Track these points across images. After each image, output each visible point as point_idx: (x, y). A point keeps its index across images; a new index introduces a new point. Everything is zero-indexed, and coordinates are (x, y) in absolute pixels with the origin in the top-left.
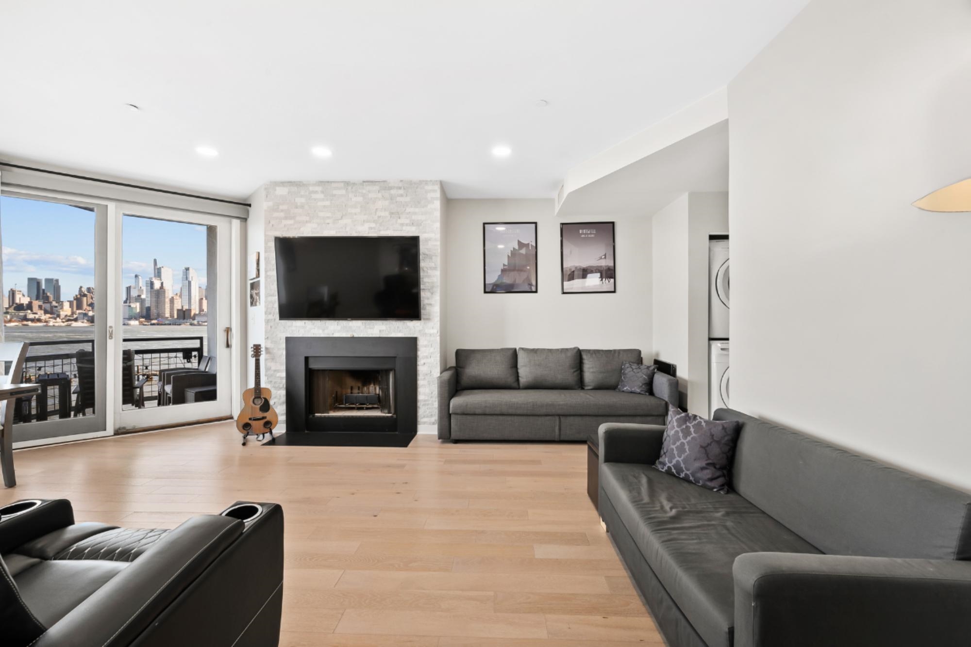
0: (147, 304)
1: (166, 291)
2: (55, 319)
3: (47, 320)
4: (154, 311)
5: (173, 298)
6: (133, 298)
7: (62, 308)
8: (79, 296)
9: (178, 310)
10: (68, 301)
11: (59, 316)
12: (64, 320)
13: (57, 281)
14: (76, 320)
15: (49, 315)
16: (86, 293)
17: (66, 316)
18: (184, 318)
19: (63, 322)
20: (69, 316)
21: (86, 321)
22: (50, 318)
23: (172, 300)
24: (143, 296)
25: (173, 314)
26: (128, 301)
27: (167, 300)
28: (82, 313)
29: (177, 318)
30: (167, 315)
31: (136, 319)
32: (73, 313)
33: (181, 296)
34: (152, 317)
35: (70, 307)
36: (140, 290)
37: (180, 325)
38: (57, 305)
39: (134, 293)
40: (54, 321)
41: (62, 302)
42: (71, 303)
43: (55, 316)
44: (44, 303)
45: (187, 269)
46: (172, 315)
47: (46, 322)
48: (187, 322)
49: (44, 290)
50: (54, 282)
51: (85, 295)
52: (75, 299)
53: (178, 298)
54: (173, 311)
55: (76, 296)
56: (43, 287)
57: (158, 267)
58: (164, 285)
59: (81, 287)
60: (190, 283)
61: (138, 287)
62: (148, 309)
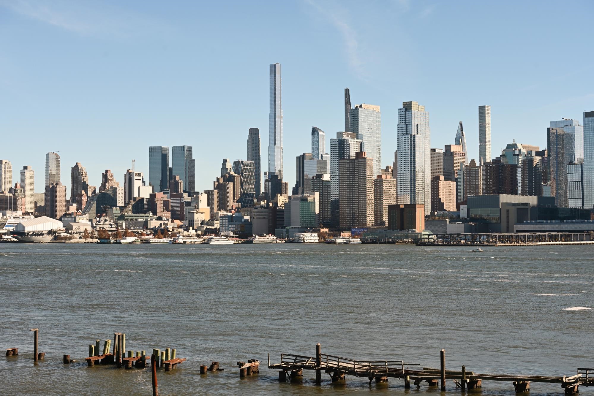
0: (334, 195)
1: (368, 162)
2: (187, 230)
3: (176, 231)
4: (345, 210)
5: (379, 177)
6: (309, 180)
7: (197, 207)
8: (221, 181)
9: (390, 207)
10: (205, 192)
11: (192, 223)
12: (199, 232)
13: (190, 150)
14: (216, 232)
15: (177, 222)
16: (232, 173)
17: (203, 223)
18: (402, 228)
19: (198, 236)
20: (207, 224)
21: (232, 234)
22: (180, 227)
23: (379, 182)
24: (326, 177)
25: (382, 215)
26: (300, 189)
27: (369, 184)
28: (226, 216)
29: (389, 227)
30: (370, 221)
31: (313, 229)
32: (213, 217)
33: (395, 174)
34: (341, 226)
35: (208, 205)
36: (322, 163)
37: (394, 243)
38: (189, 199)
39: (310, 171)
40: (185, 233)
41: (198, 193)
42: (209, 193)
43: (187, 223)
44: (171, 196)
45: (408, 107)
46: (378, 221)
47: (174, 235)
48: (407, 237)
49: (171, 169)
50: (186, 153)
51: (231, 179)
52: (215, 188)
53: (389, 177)
54: (381, 211)
55: (218, 180)
56: (171, 166)
57: (353, 107)
58: (366, 149)
59: (225, 161)
60: (413, 139)
61: (318, 155)
62: (336, 204)
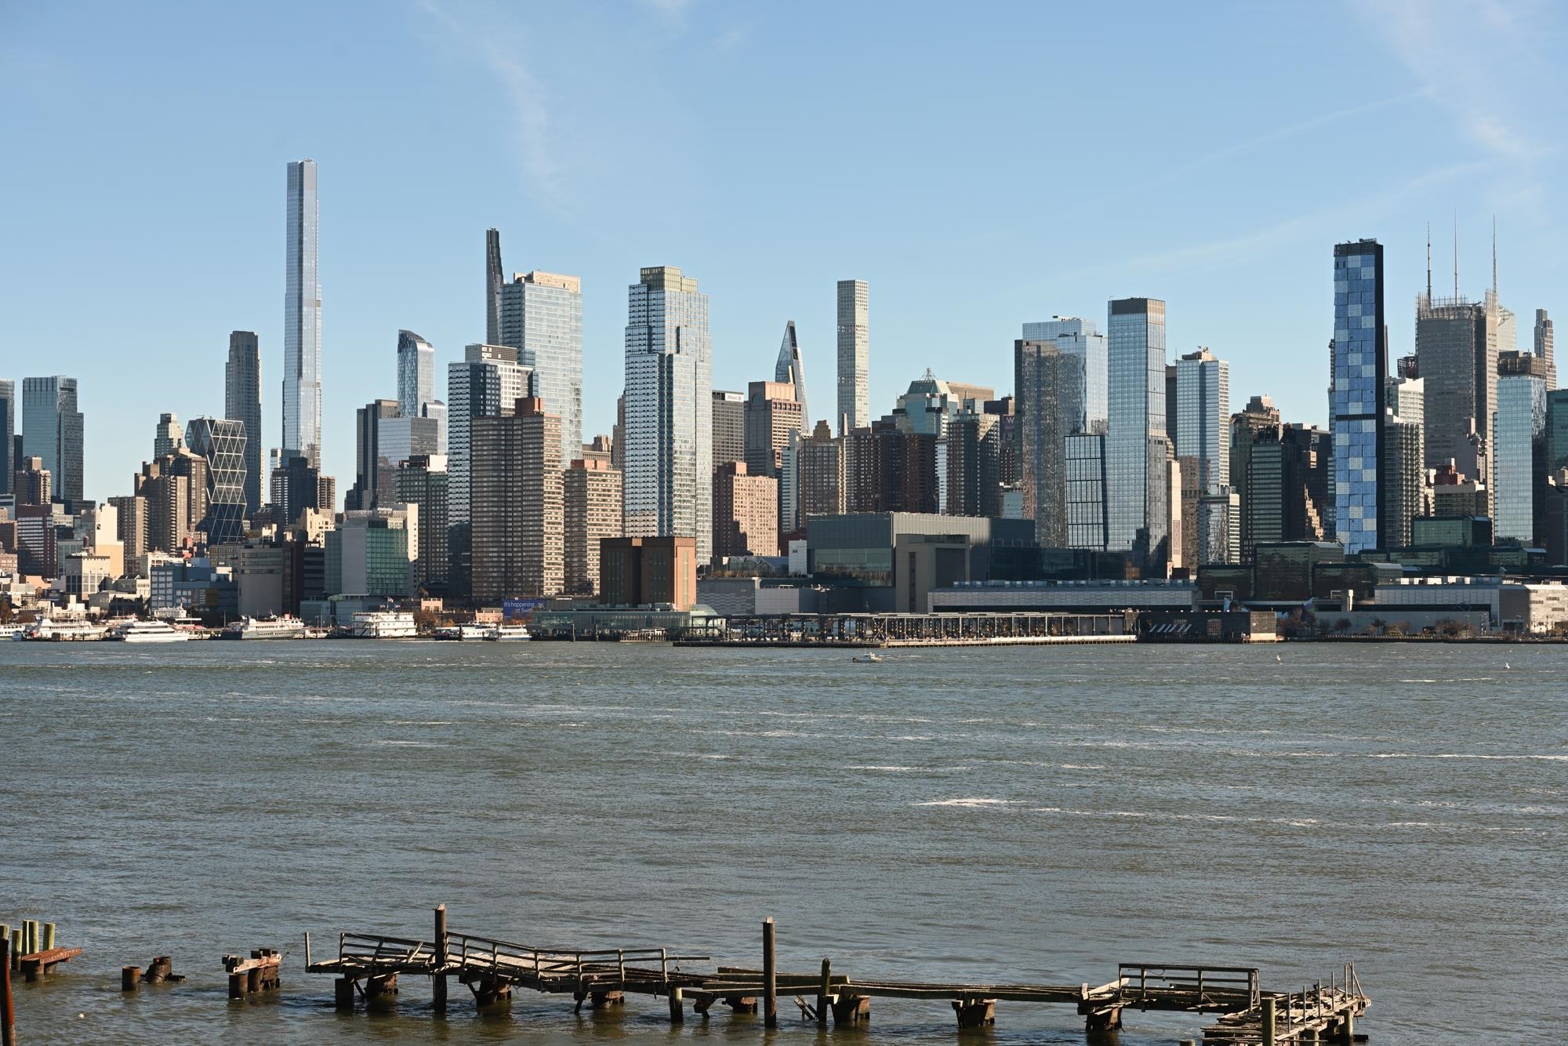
0: (458, 510)
1: (548, 425)
2: (63, 603)
3: (31, 607)
4: (487, 551)
5: (578, 464)
6: (391, 470)
7: (89, 542)
8: (155, 474)
9: (607, 544)
10: (112, 501)
11: (75, 585)
12: (95, 610)
13: (71, 387)
14: (141, 610)
15: (36, 582)
16: (185, 451)
17: (105, 584)
18: (636, 600)
19: (92, 619)
20: (117, 587)
21: (183, 615)
22: (43, 595)
23: (576, 478)
24: (438, 464)
25: (583, 566)
26: (367, 497)
27: (551, 484)
28: (169, 566)
29: (602, 598)
30: (552, 581)
31: (403, 603)
32: (133, 568)
33: (618, 456)
34: (479, 590)
35: (120, 537)
36: (425, 427)
37: (615, 638)
38: (67, 521)
39: (394, 448)
40: (58, 611)
41: (92, 504)
42: (123, 505)
43: (61, 584)
44: (20, 513)
45: (653, 280)
46: (575, 582)
47: (27, 617)
48: (650, 624)
49: (18, 440)
50: (61, 396)
51: (182, 466)
52: (138, 492)
53: (603, 466)
54: (582, 554)
55: (146, 469)
56: (18, 430)
57: (508, 280)
58: (543, 391)
59: (166, 420)
60: (666, 365)
61: (414, 406)
62: (462, 537)
